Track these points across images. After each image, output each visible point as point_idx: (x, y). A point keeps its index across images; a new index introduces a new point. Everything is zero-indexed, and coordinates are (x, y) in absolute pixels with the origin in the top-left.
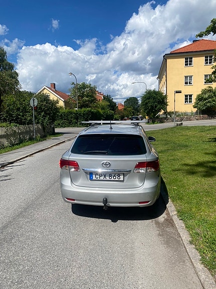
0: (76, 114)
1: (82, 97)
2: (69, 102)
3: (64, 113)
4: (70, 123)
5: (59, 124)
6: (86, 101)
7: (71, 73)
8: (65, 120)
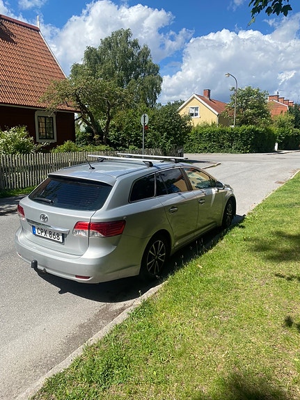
0: (230, 134)
1: (245, 109)
2: (224, 115)
3: (214, 132)
4: (221, 146)
5: (206, 148)
6: (249, 114)
7: (229, 74)
8: (214, 142)
